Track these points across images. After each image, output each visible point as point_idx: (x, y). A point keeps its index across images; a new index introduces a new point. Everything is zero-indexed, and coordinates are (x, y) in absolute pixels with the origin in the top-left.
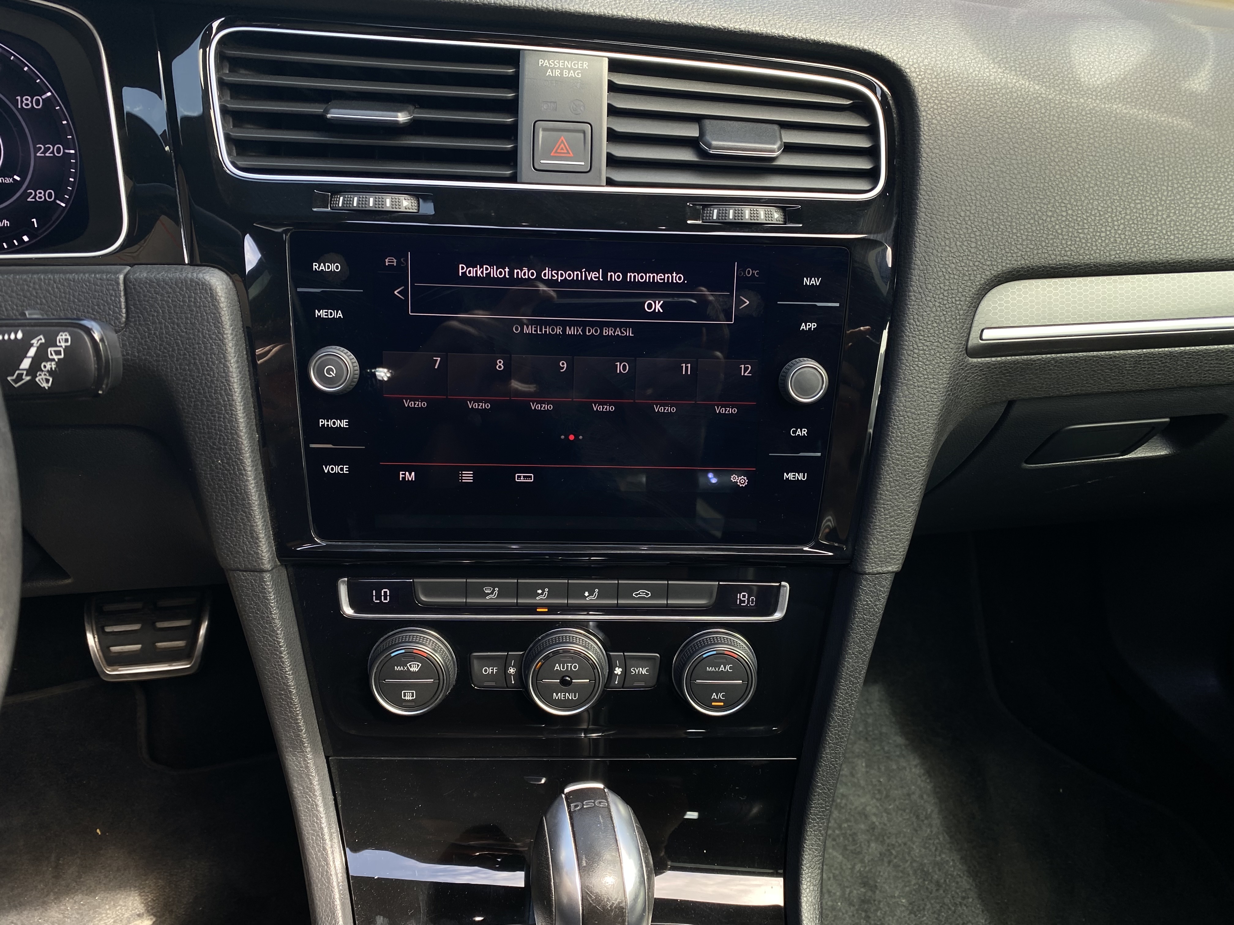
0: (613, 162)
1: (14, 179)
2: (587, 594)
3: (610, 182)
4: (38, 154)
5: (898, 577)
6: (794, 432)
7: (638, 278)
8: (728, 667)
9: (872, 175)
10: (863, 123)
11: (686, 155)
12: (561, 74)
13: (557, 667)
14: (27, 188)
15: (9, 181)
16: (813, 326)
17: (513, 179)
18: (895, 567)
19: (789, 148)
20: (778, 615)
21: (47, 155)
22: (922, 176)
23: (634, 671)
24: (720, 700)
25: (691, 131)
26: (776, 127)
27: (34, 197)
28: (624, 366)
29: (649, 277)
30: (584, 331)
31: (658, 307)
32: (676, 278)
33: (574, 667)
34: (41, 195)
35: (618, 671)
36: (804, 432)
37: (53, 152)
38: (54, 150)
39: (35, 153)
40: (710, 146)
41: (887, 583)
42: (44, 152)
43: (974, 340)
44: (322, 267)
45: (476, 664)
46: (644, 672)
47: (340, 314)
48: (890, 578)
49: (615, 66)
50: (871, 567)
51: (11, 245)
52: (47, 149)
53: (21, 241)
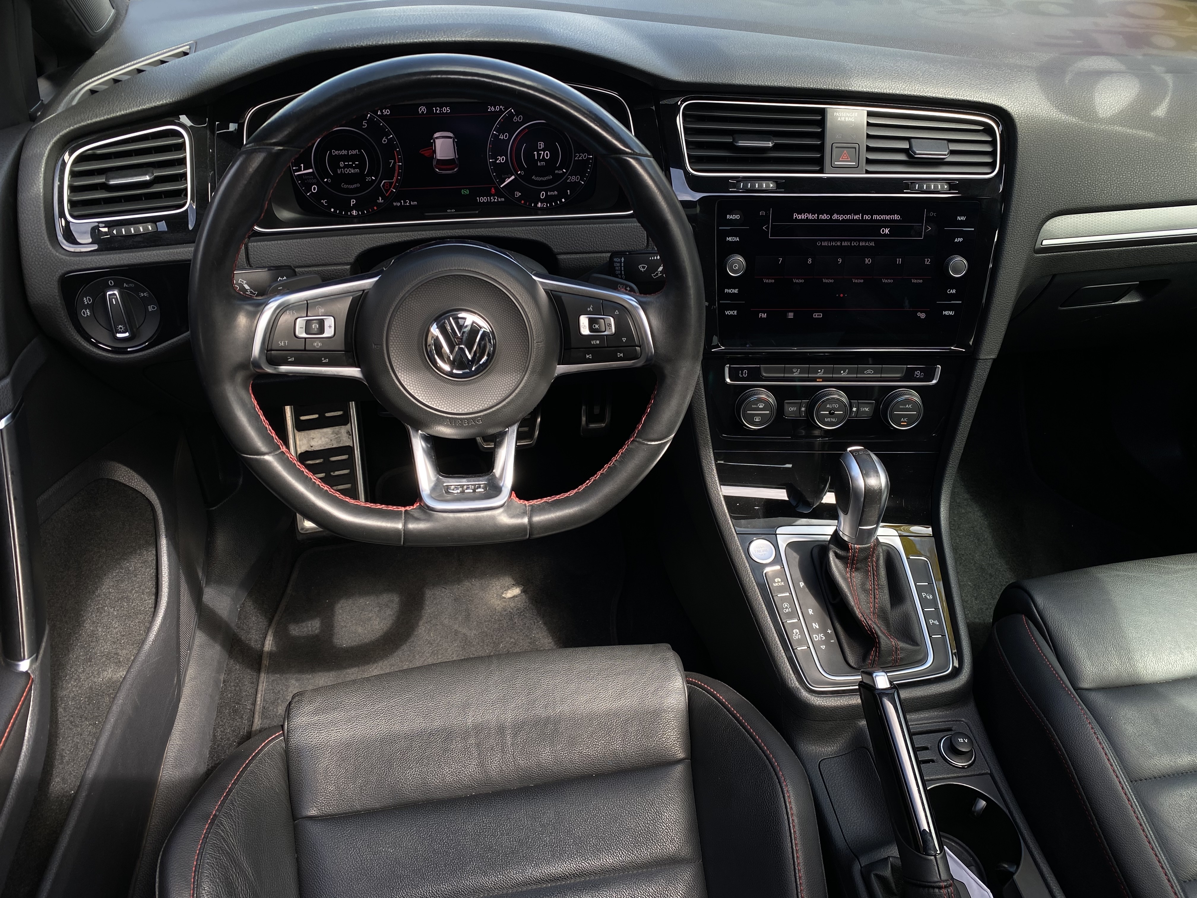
0: (869, 161)
1: (563, 171)
2: (842, 372)
3: (867, 172)
5: (994, 360)
6: (949, 291)
7: (878, 218)
8: (910, 406)
9: (993, 165)
10: (989, 139)
11: (902, 157)
12: (845, 119)
13: (828, 406)
14: (568, 176)
15: (561, 172)
16: (961, 240)
17: (821, 171)
18: (993, 356)
19: (953, 152)
20: (934, 382)
22: (1018, 167)
23: (862, 409)
24: (905, 422)
25: (905, 145)
26: (946, 142)
27: (570, 180)
28: (869, 260)
29: (883, 217)
30: (851, 244)
31: (887, 231)
32: (896, 217)
33: (836, 406)
34: (573, 179)
35: (854, 409)
36: (954, 291)
37: (582, 157)
38: (583, 156)
39: (575, 158)
40: (915, 154)
41: (989, 364)
42: (579, 158)
43: (1038, 246)
44: (731, 217)
45: (786, 406)
46: (867, 410)
47: (738, 239)
48: (991, 361)
49: (870, 114)
50: (982, 356)
51: (556, 203)
52: (580, 156)
53: (561, 201)
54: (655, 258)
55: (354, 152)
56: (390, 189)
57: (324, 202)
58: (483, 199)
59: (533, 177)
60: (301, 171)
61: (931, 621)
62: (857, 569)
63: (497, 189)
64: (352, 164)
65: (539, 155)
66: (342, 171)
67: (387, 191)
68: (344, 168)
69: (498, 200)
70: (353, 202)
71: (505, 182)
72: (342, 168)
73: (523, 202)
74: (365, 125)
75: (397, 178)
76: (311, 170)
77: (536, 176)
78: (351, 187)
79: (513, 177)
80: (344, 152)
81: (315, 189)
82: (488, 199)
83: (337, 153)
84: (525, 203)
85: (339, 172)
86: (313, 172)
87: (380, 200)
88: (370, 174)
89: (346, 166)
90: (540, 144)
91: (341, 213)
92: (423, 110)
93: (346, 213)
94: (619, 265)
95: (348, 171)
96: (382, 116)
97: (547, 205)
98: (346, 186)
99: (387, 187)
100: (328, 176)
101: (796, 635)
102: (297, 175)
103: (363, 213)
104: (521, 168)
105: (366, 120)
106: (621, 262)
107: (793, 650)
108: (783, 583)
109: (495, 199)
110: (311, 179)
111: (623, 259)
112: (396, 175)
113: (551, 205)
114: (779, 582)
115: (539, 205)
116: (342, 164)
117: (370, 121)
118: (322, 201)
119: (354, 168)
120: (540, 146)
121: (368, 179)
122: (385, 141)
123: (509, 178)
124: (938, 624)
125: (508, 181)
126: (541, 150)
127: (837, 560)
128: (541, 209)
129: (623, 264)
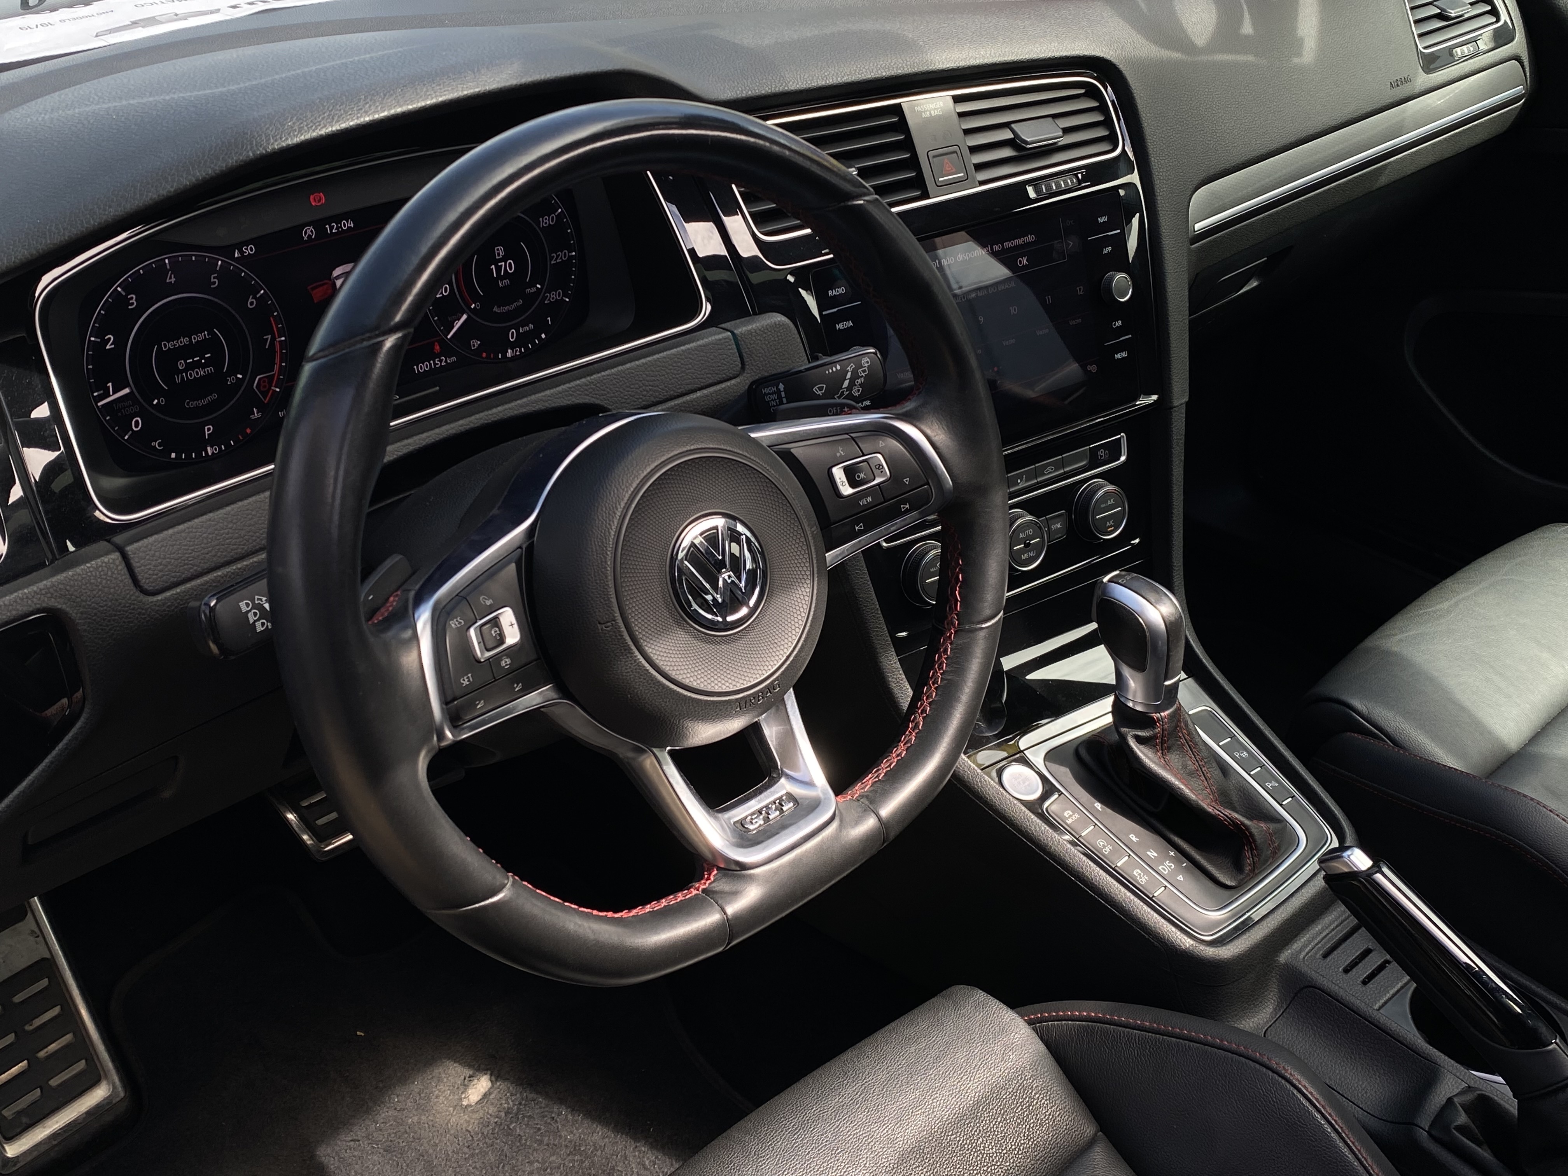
0: (979, 167)
1: (537, 288)
2: (1019, 481)
3: (982, 183)
4: (552, 262)
5: (1187, 403)
6: (1115, 325)
7: (1010, 245)
8: (1111, 501)
9: (1112, 139)
10: (1095, 104)
11: (1007, 153)
12: (930, 114)
13: (1021, 536)
14: (545, 293)
15: (533, 290)
16: (1110, 249)
17: (926, 196)
18: (1186, 399)
19: (1066, 131)
20: (1123, 458)
21: (558, 261)
22: (1147, 133)
23: (1053, 527)
24: (1111, 526)
25: (1007, 135)
26: (1050, 119)
27: (549, 300)
28: (1015, 309)
29: (1015, 242)
30: (988, 291)
31: (1025, 261)
32: (1030, 238)
33: (1030, 532)
34: (553, 296)
35: (1046, 530)
36: (1120, 323)
37: (561, 258)
38: (562, 256)
40: (1027, 143)
41: (1183, 410)
42: (556, 260)
43: (1191, 235)
44: (834, 293)
46: (1059, 526)
47: (851, 324)
48: (1184, 405)
49: (957, 99)
50: (1176, 403)
51: (534, 344)
52: (557, 256)
53: (540, 339)
54: (834, 369)
55: (201, 337)
56: (270, 388)
57: (156, 444)
58: (424, 367)
59: (495, 309)
60: (109, 396)
61: (1269, 785)
62: (1169, 749)
63: (443, 343)
64: (200, 361)
65: (498, 269)
66: (182, 377)
67: (265, 394)
68: (186, 370)
69: (446, 361)
70: (208, 430)
71: (453, 327)
72: (182, 371)
73: (484, 355)
74: (215, 283)
75: (280, 365)
76: (127, 391)
77: (499, 307)
78: (202, 402)
79: (465, 317)
80: (185, 341)
81: (137, 424)
82: (430, 364)
83: (170, 345)
84: (488, 356)
85: (178, 380)
86: (132, 392)
87: (256, 414)
88: (232, 371)
89: (190, 367)
90: (498, 250)
91: (189, 456)
92: (309, 232)
93: (199, 455)
94: (775, 397)
95: (194, 374)
96: (242, 259)
97: (521, 351)
98: (193, 404)
99: (265, 387)
100: (158, 392)
101: (1141, 878)
102: (103, 406)
103: (228, 446)
104: (475, 298)
105: (216, 272)
106: (779, 392)
107: (1151, 899)
108: (1077, 815)
109: (441, 361)
110: (129, 407)
111: (781, 387)
112: (277, 360)
113: (527, 348)
114: (1071, 816)
115: (509, 354)
116: (181, 365)
117: (224, 274)
118: (153, 444)
119: (203, 366)
120: (499, 255)
121: (230, 380)
122: (252, 303)
123: (459, 320)
124: (1277, 785)
125: (458, 325)
126: (501, 260)
127: (1141, 747)
128: (514, 358)
129: (783, 394)
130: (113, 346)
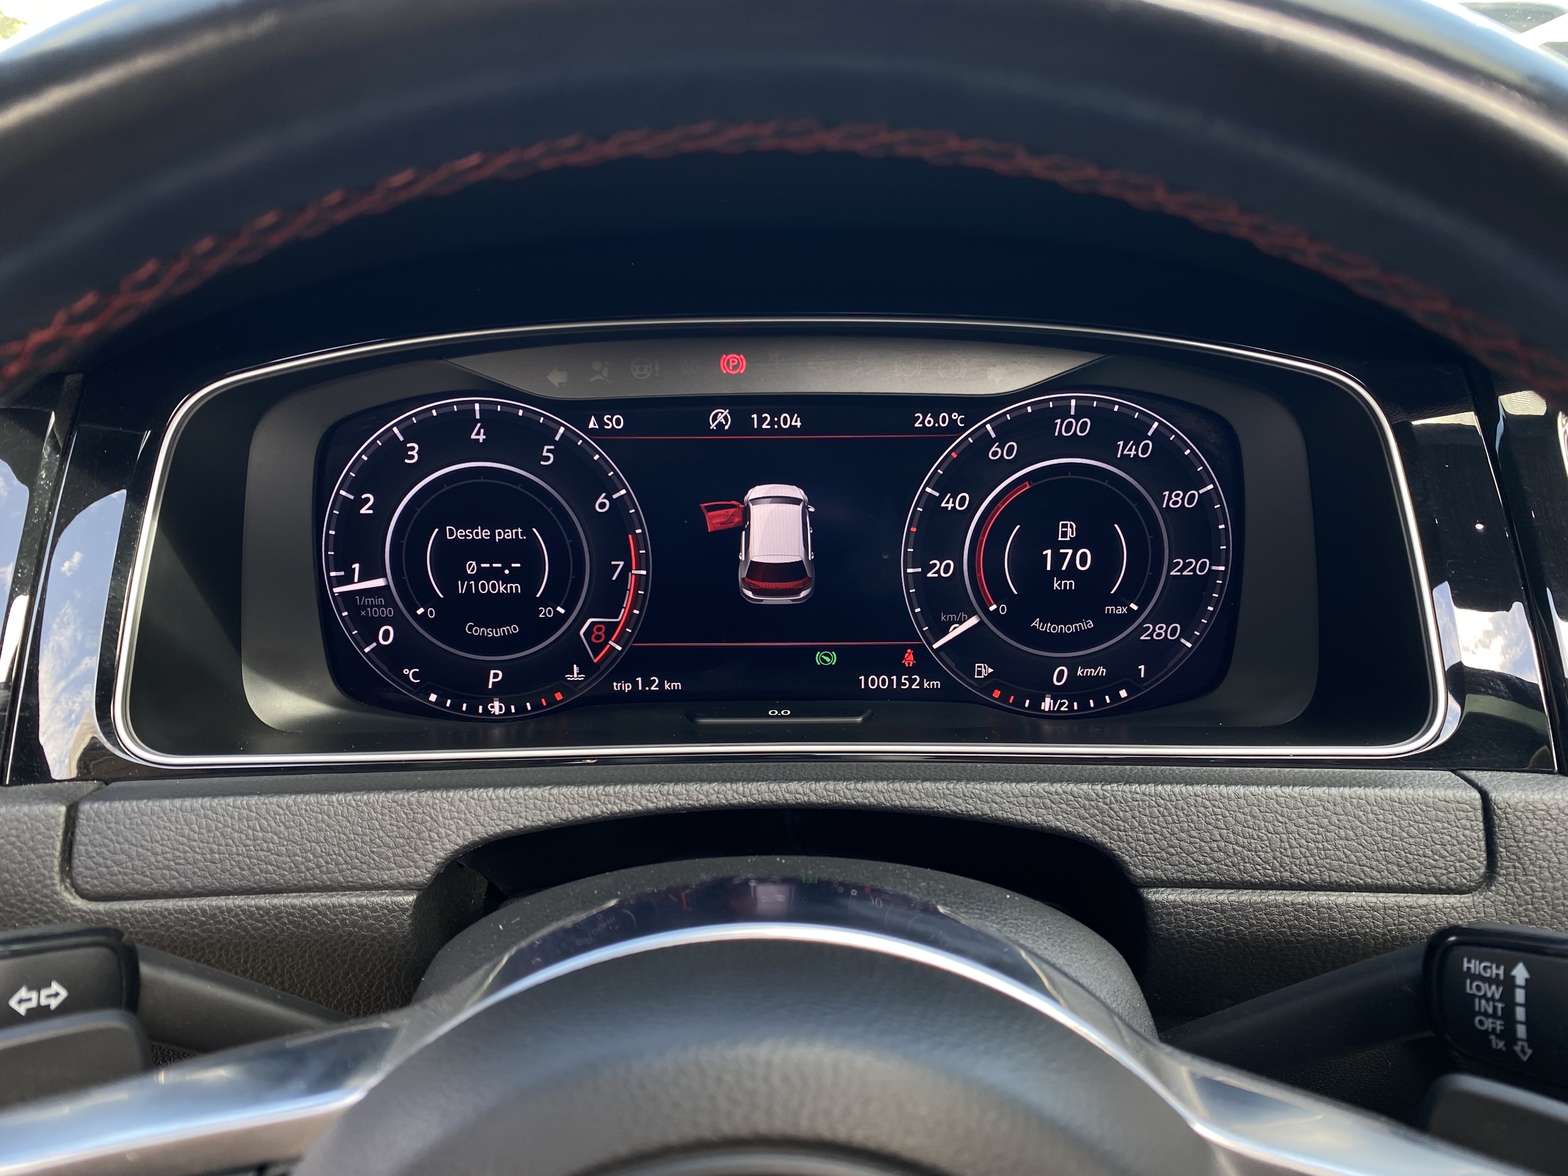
1: (1130, 609)
4: (1172, 573)
14: (1144, 622)
15: (1121, 610)
21: (1185, 573)
27: (1151, 635)
34: (1161, 631)
37: (1194, 570)
38: (1197, 567)
39: (1169, 570)
42: (1181, 570)
51: (1100, 702)
52: (1186, 566)
53: (1116, 697)
55: (510, 534)
56: (606, 643)
57: (409, 673)
58: (878, 682)
59: (1036, 623)
60: (353, 582)
63: (921, 653)
64: (502, 570)
65: (1058, 559)
66: (469, 586)
67: (596, 649)
68: (476, 578)
69: (921, 684)
70: (495, 677)
71: (947, 633)
72: (470, 578)
73: (997, 694)
74: (548, 458)
75: (631, 612)
76: (380, 582)
77: (1044, 621)
78: (490, 633)
79: (973, 621)
80: (484, 534)
81: (386, 635)
82: (891, 681)
83: (460, 534)
84: (1004, 698)
85: (462, 590)
86: (387, 587)
87: (576, 675)
88: (550, 598)
89: (482, 574)
90: (1065, 526)
91: (456, 706)
92: (720, 418)
93: (472, 709)
94: (1495, 991)
95: (488, 587)
96: (599, 434)
97: (1070, 706)
98: (479, 631)
99: (598, 637)
100: (428, 598)
102: (341, 593)
103: (521, 709)
104: (1000, 592)
105: (552, 442)
106: (1509, 984)
109: (912, 681)
110: (379, 607)
111: (1520, 973)
112: (627, 603)
113: (1084, 705)
115: (1047, 704)
116: (471, 568)
117: (564, 448)
118: (406, 671)
119: (506, 580)
120: (1064, 534)
121: (545, 612)
122: (602, 505)
123: (961, 623)
125: (956, 631)
126: (1066, 545)
128: (1051, 716)
129: (1520, 996)
130: (371, 512)
